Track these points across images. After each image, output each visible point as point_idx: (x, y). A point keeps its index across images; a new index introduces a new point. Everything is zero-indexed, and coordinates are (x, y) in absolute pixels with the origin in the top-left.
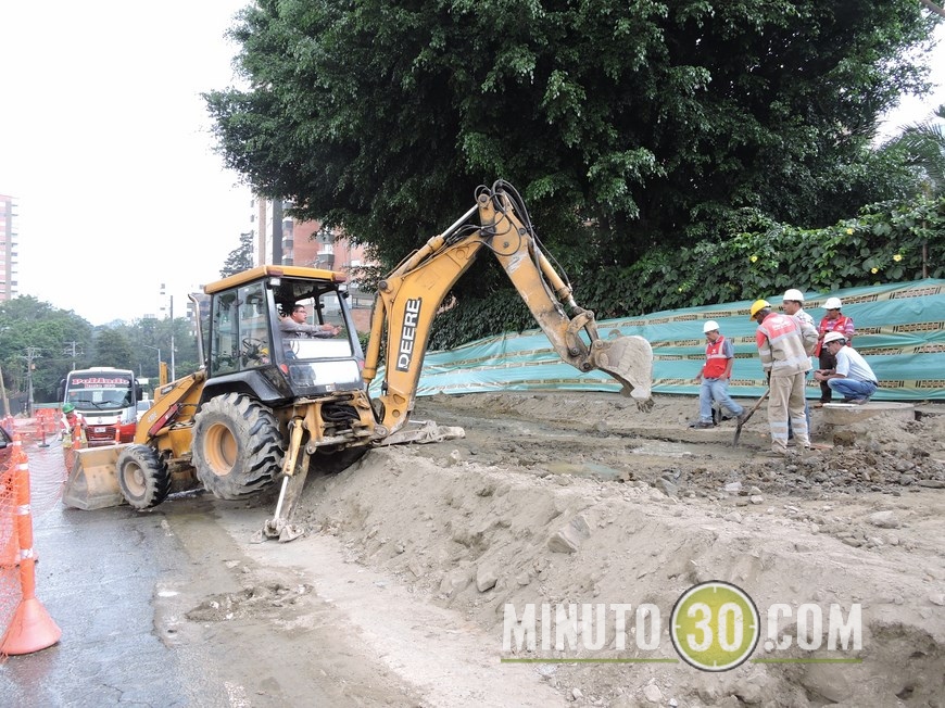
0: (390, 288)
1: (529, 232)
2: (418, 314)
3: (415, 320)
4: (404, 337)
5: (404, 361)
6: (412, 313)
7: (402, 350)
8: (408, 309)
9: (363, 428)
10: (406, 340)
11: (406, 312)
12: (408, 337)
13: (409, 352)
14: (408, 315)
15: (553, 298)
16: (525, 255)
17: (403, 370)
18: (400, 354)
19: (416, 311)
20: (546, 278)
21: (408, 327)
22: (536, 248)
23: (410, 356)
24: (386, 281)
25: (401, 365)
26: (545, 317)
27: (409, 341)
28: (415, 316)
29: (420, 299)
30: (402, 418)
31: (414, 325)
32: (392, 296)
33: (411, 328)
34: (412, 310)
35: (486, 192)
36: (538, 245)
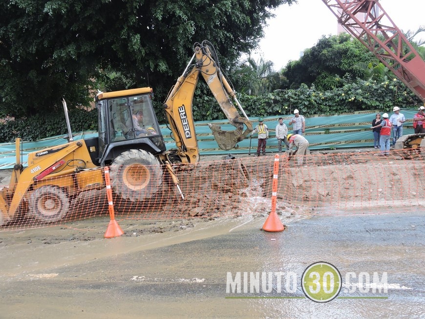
0: (168, 106)
1: (218, 65)
2: (185, 112)
3: (185, 115)
4: (184, 124)
5: (188, 134)
6: (182, 113)
7: (185, 130)
8: (180, 112)
9: (183, 165)
10: (185, 125)
11: (180, 113)
12: (185, 123)
13: (188, 129)
14: (181, 114)
15: (228, 96)
16: (216, 76)
17: (189, 138)
18: (185, 132)
19: (184, 111)
20: (224, 86)
21: (183, 119)
22: (221, 73)
23: (189, 131)
24: (166, 104)
25: (187, 136)
26: (224, 105)
27: (186, 125)
28: (184, 113)
29: (183, 105)
30: (198, 158)
31: (185, 117)
32: (170, 110)
33: (185, 119)
34: (182, 111)
35: (199, 46)
36: (222, 71)
